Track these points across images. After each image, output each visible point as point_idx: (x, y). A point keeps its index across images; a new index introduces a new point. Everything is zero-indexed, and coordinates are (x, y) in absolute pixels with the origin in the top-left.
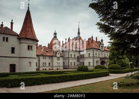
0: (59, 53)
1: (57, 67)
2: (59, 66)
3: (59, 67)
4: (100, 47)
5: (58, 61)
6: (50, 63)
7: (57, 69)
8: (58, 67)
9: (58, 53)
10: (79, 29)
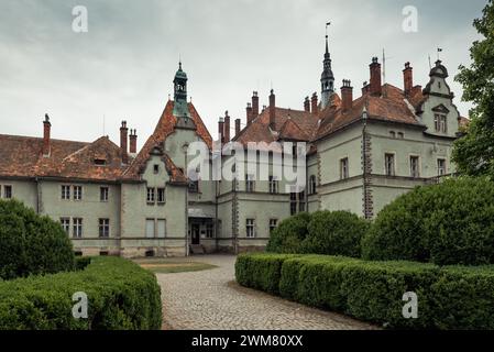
0: (162, 165)
1: (148, 243)
2: (161, 235)
3: (162, 243)
4: (419, 112)
5: (155, 211)
6: (107, 221)
7: (150, 254)
8: (156, 242)
9: (156, 167)
10: (327, 55)
